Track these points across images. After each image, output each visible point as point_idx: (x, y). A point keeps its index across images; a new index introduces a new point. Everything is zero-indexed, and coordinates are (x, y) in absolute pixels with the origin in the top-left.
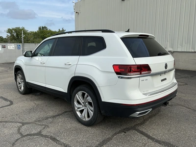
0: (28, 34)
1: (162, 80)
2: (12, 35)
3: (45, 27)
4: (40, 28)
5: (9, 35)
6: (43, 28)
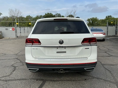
0: (99, 21)
1: (57, 52)
2: (90, 23)
3: (110, 16)
4: (107, 17)
5: (88, 22)
6: (109, 16)
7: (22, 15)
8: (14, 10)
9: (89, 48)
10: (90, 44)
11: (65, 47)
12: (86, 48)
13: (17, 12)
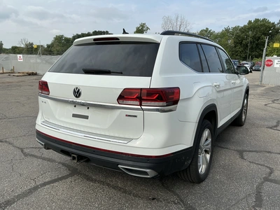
1: (74, 116)
7: (188, 28)
8: (173, 18)
9: (136, 116)
10: (141, 105)
11: (88, 106)
12: (129, 116)
13: (179, 23)
